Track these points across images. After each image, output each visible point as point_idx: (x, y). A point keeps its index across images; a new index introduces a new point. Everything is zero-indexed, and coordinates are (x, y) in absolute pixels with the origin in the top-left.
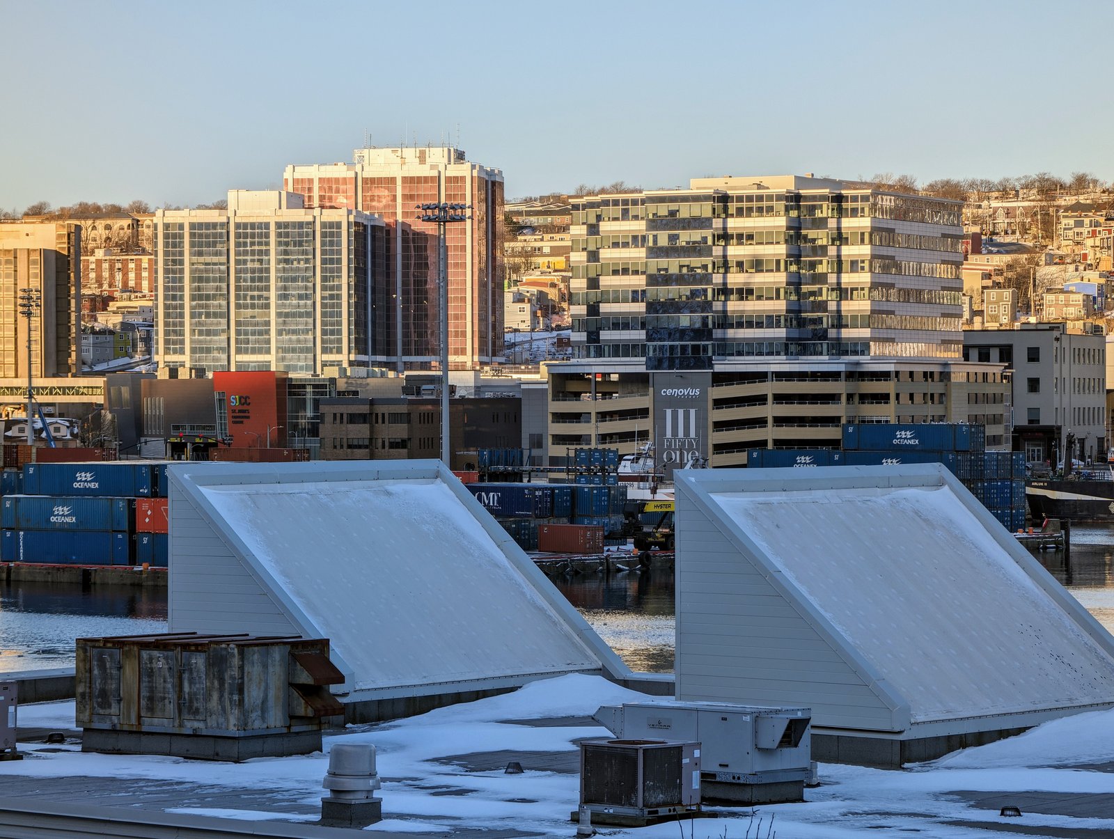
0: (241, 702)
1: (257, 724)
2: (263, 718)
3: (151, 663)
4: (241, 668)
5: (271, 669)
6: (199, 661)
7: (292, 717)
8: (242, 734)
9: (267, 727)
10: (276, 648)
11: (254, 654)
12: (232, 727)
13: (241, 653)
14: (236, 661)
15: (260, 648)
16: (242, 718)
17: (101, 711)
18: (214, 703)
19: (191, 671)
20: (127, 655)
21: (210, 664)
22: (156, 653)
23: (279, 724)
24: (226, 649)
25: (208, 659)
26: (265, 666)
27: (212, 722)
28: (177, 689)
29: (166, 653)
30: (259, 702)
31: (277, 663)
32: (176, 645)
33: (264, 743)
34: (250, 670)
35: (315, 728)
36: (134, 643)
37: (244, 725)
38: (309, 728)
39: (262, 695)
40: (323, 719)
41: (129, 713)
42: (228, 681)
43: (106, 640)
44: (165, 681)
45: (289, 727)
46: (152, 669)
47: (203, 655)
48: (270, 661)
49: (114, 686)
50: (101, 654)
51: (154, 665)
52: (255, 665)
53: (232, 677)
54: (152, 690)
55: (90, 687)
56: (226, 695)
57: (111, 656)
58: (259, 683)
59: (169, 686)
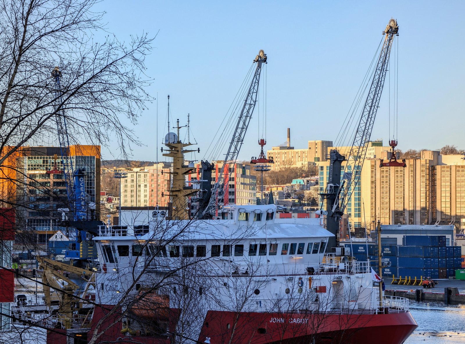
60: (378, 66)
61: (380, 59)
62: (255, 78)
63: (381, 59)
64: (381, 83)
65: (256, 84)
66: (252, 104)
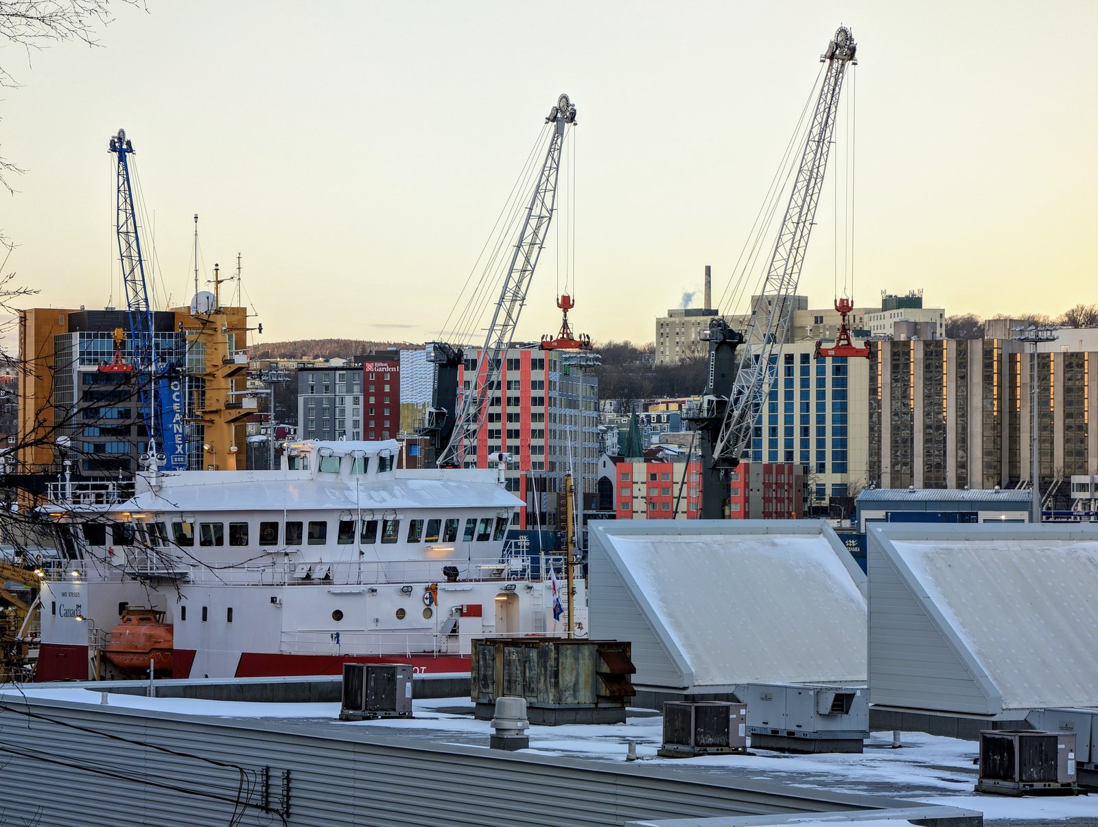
0: (556, 684)
1: (570, 700)
2: (575, 696)
3: (510, 656)
4: (557, 659)
5: (581, 661)
6: (534, 654)
7: (599, 697)
8: (557, 706)
9: (578, 703)
10: (586, 647)
11: (567, 650)
12: (551, 702)
13: (557, 649)
14: (553, 655)
15: (572, 646)
16: (557, 695)
17: (484, 691)
18: (541, 685)
19: (530, 660)
20: (497, 650)
21: (539, 657)
22: (512, 649)
23: (588, 701)
24: (548, 646)
25: (538, 653)
26: (577, 659)
27: (541, 697)
28: (523, 674)
29: (517, 649)
30: (571, 684)
31: (586, 657)
32: (522, 643)
33: (576, 714)
34: (564, 661)
35: (618, 705)
36: (501, 642)
37: (559, 701)
38: (614, 705)
39: (573, 679)
40: (626, 699)
41: (498, 690)
42: (549, 669)
43: (487, 640)
44: (516, 669)
45: (596, 704)
46: (510, 660)
47: (536, 650)
48: (580, 656)
49: (490, 672)
50: (484, 650)
51: (511, 658)
52: (569, 658)
53: (551, 666)
54: (510, 675)
55: (478, 673)
56: (548, 679)
57: (489, 651)
58: (572, 671)
59: (519, 672)
60: (811, 131)
61: (815, 118)
62: (550, 159)
63: (819, 117)
64: (818, 171)
65: (552, 171)
66: (543, 217)
